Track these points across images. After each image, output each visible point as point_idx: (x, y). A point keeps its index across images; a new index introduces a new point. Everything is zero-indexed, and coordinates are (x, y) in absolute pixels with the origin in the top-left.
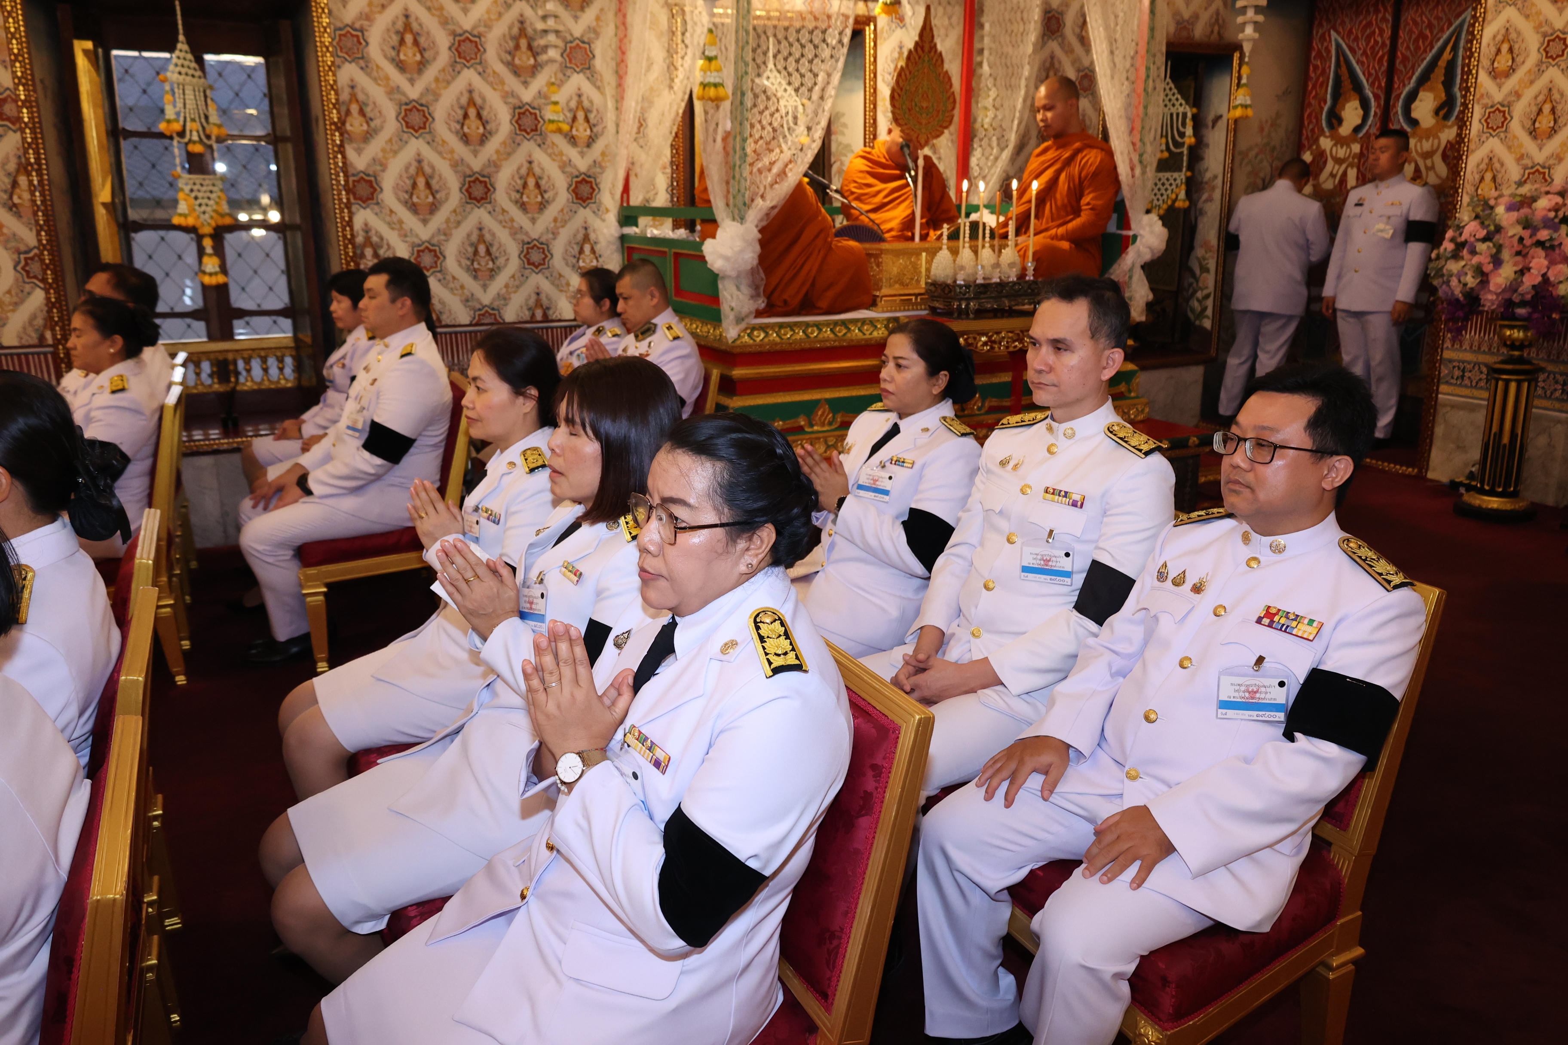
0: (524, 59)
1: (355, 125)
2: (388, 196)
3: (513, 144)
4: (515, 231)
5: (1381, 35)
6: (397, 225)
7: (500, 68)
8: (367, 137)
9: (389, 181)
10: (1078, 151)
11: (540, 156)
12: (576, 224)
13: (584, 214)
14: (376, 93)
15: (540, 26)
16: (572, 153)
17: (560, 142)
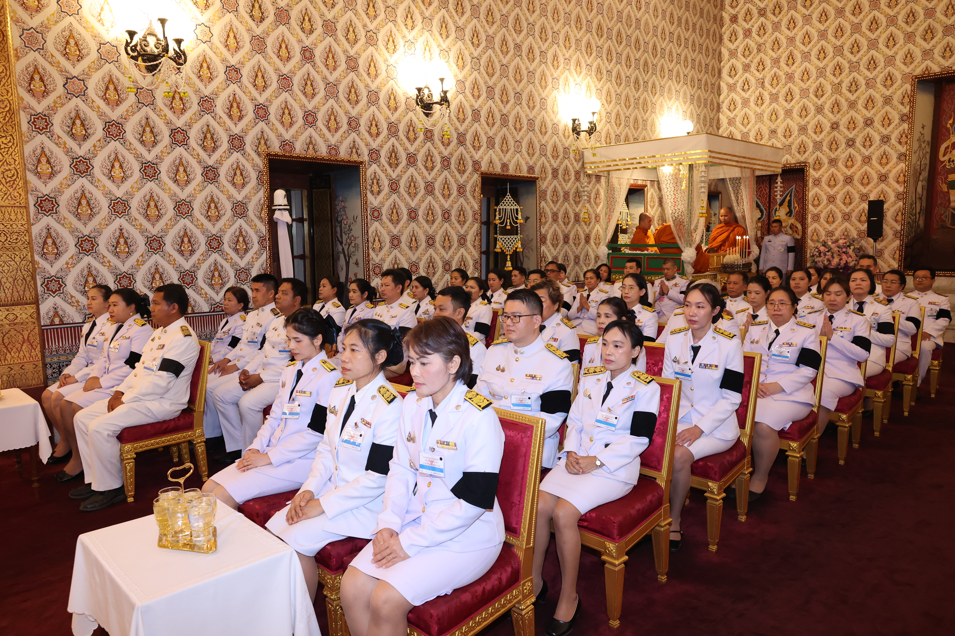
0: (577, 199)
1: (543, 220)
2: (548, 242)
3: (574, 225)
4: (573, 252)
5: (765, 190)
6: (549, 251)
7: (572, 202)
8: (545, 223)
9: (549, 237)
10: (735, 228)
11: (579, 229)
12: (585, 250)
13: (587, 246)
14: (547, 210)
15: (582, 190)
16: (585, 227)
17: (583, 223)
